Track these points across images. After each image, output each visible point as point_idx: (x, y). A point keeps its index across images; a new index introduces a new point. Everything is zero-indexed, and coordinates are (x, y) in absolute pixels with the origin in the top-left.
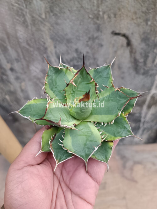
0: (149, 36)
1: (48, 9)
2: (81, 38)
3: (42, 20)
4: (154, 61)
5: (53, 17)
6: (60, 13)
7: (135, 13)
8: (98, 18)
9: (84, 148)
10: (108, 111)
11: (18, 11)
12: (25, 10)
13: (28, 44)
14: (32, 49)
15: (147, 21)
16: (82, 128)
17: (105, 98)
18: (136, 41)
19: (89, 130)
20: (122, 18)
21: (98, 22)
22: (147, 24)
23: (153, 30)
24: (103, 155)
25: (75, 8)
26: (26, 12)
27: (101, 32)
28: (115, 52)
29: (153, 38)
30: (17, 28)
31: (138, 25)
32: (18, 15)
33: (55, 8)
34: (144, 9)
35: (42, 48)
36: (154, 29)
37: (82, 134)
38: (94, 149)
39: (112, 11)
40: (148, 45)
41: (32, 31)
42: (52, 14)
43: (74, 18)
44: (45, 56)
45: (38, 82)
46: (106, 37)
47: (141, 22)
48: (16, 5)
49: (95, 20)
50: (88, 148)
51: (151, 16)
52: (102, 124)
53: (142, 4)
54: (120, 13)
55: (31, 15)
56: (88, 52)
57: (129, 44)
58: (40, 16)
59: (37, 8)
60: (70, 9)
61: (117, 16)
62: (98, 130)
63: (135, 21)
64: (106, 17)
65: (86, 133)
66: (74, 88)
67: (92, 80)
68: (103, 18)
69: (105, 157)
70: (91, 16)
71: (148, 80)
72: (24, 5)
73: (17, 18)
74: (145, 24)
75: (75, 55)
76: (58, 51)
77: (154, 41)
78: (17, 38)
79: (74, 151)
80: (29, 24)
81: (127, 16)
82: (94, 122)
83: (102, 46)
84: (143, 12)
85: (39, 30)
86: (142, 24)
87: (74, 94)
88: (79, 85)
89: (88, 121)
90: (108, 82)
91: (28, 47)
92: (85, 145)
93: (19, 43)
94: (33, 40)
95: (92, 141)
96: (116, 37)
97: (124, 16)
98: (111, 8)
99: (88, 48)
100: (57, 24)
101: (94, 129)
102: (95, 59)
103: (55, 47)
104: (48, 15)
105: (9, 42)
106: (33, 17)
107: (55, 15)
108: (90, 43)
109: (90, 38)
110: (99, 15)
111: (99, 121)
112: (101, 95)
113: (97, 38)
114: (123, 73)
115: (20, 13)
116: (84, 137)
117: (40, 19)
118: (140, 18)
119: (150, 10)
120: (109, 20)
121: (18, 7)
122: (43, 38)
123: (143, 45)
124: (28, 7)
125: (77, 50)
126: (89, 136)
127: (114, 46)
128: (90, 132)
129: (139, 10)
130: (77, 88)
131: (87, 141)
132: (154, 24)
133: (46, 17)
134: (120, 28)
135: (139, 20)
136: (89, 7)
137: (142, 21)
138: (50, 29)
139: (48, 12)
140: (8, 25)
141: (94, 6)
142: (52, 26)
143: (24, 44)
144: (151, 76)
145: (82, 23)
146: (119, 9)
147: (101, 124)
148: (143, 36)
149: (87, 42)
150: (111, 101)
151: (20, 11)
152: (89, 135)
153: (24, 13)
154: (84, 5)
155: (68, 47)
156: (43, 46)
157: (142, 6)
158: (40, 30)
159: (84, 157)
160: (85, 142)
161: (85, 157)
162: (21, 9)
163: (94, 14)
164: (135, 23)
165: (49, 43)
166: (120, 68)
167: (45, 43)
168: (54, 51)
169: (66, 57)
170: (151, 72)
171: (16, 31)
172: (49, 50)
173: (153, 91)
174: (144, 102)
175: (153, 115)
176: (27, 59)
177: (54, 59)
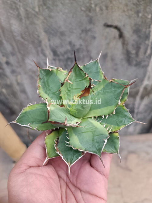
0: (140, 28)
1: (41, 3)
2: (75, 31)
3: (35, 14)
4: (145, 53)
5: (46, 10)
6: (53, 6)
7: (126, 5)
8: (90, 11)
10: (106, 103)
12: (19, 3)
13: (23, 38)
15: (138, 12)
16: (84, 125)
17: (100, 92)
18: (128, 33)
20: (114, 10)
21: (90, 14)
22: (138, 16)
24: (112, 147)
26: (20, 6)
27: (94, 24)
28: (108, 44)
29: (144, 30)
30: (11, 22)
31: (130, 17)
32: (11, 8)
33: (48, 2)
34: (135, 1)
36: (145, 21)
37: (87, 131)
38: (104, 142)
39: (104, 3)
40: (139, 37)
41: (26, 24)
42: (45, 7)
43: (66, 11)
45: (34, 75)
46: (99, 30)
47: (132, 14)
49: (87, 12)
50: (97, 143)
51: (142, 7)
52: (104, 117)
54: (111, 5)
55: (24, 8)
56: (81, 45)
57: (121, 36)
58: (33, 9)
60: (63, 2)
61: (108, 8)
62: (100, 123)
63: (127, 13)
64: (98, 9)
65: (91, 129)
67: (87, 75)
68: (95, 10)
69: (114, 148)
70: (83, 9)
71: (140, 71)
73: (11, 12)
74: (136, 15)
75: (69, 48)
76: (52, 44)
77: (145, 32)
78: (11, 32)
79: (85, 148)
80: (23, 18)
81: (118, 8)
82: (95, 117)
83: (94, 38)
84: (134, 4)
85: (32, 23)
86: (133, 16)
89: (88, 118)
90: (99, 76)
91: (22, 40)
92: (93, 140)
94: (27, 33)
95: (99, 135)
96: (108, 30)
97: (116, 8)
99: (81, 41)
100: (50, 17)
101: (97, 124)
102: (88, 51)
104: (41, 9)
105: (4, 36)
106: (26, 10)
107: (48, 8)
108: (83, 35)
109: (83, 31)
110: (91, 7)
111: (99, 115)
112: (96, 90)
113: (89, 30)
114: (116, 64)
115: (14, 7)
116: (90, 133)
117: (33, 12)
118: (131, 10)
119: (141, 2)
120: (101, 12)
122: (37, 31)
123: (135, 37)
125: (70, 43)
127: (106, 37)
128: (94, 127)
131: (94, 136)
132: (145, 16)
133: (39, 10)
134: (112, 20)
135: (130, 12)
137: (133, 13)
138: (44, 22)
139: (41, 5)
140: (3, 19)
142: (45, 19)
143: (19, 38)
144: (143, 67)
145: (75, 16)
146: (111, 2)
147: (102, 117)
148: (134, 28)
149: (80, 34)
150: (106, 93)
151: (14, 5)
152: (94, 130)
153: (18, 7)
155: (61, 40)
156: (38, 39)
158: (34, 23)
160: (92, 138)
161: (97, 151)
162: (15, 3)
163: (87, 6)
164: (126, 15)
165: (43, 36)
166: (113, 60)
167: (39, 36)
168: (48, 44)
169: (61, 50)
170: (143, 64)
171: (11, 25)
172: (43, 43)
173: (146, 82)
174: (137, 93)
175: (146, 105)
176: (22, 52)
177: (48, 52)
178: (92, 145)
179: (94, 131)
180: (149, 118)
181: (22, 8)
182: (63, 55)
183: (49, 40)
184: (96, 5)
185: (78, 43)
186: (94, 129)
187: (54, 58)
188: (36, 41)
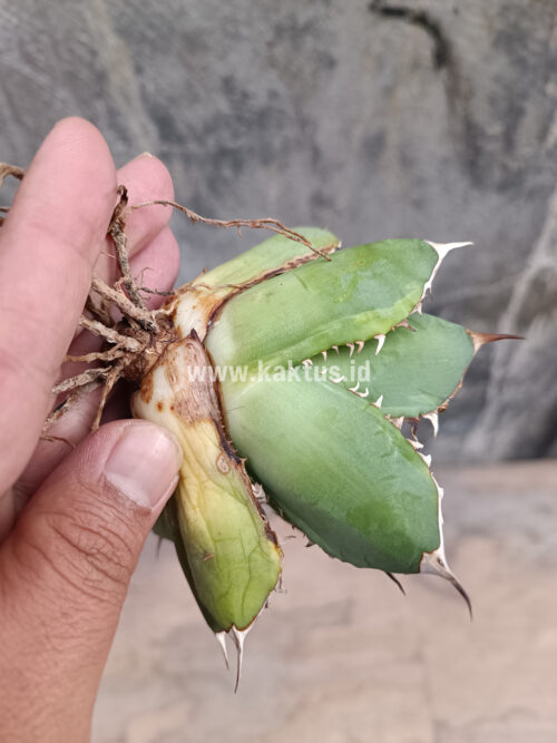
0: (525, 24)
2: (245, 31)
4: (543, 134)
18: (471, 43)
27: (328, 2)
28: (388, 92)
29: (541, 34)
40: (521, 63)
56: (273, 95)
57: (443, 56)
71: (520, 214)
75: (223, 105)
77: (545, 44)
83: (330, 63)
94: (45, 39)
96: (388, 27)
102: (304, 122)
108: (280, 51)
109: (279, 31)
114: (420, 182)
122: (86, 30)
123: (501, 64)
125: (228, 85)
127: (380, 63)
143: (11, 59)
148: (499, 25)
149: (271, 45)
155: (190, 68)
156: (90, 66)
165: (112, 50)
166: (406, 161)
167: (94, 53)
168: (133, 89)
169: (190, 116)
170: (532, 181)
172: (115, 80)
173: (541, 259)
174: (502, 303)
175: (538, 353)
176: (29, 120)
177: (137, 122)
180: (545, 402)
182: (200, 140)
183: (139, 70)
185: (261, 86)
187: (165, 148)
188: (85, 74)
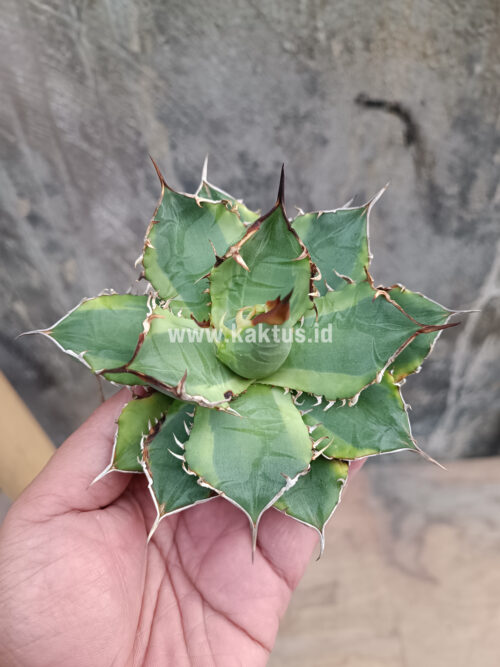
0: (477, 112)
1: (150, 24)
2: (258, 118)
3: (130, 59)
5: (166, 48)
6: (188, 36)
7: (433, 36)
8: (311, 53)
9: (253, 476)
11: (51, 29)
12: (77, 25)
13: (87, 138)
14: (98, 153)
15: (469, 61)
17: (338, 317)
18: (434, 126)
19: (272, 415)
20: (389, 52)
21: (312, 64)
22: (471, 72)
23: (489, 90)
24: (310, 504)
25: (237, 21)
26: (79, 34)
27: (323, 97)
28: (369, 162)
29: (489, 119)
30: (49, 84)
31: (443, 76)
32: (51, 41)
33: (172, 19)
34: (462, 23)
35: (131, 150)
36: (494, 89)
37: (252, 428)
38: (285, 484)
39: (358, 29)
40: (474, 140)
41: (97, 93)
42: (161, 39)
43: (233, 52)
44: (140, 174)
45: (117, 259)
46: (338, 115)
47: (452, 67)
48: (45, 7)
49: (302, 57)
50: (266, 477)
51: (484, 45)
53: (457, 8)
54: (383, 35)
55: (93, 41)
57: (412, 136)
58: (123, 44)
59: (113, 17)
60: (220, 22)
61: (372, 46)
62: (304, 418)
63: (433, 64)
64: (337, 47)
65: (264, 426)
66: (238, 273)
67: (304, 254)
68: (328, 51)
69: (315, 509)
70: (288, 45)
71: (473, 254)
72: (73, 10)
73: (51, 51)
74: (463, 70)
75: (238, 172)
76: (182, 160)
77: (493, 126)
78: (50, 117)
80: (88, 72)
81: (406, 44)
82: (294, 392)
83: (324, 142)
84: (457, 33)
85: (119, 90)
86: (455, 71)
87: (236, 293)
88: (256, 264)
89: (272, 387)
91: (85, 146)
92: (256, 464)
93: (57, 133)
94: (101, 124)
95: (280, 455)
96: (369, 115)
97: (398, 44)
98: (355, 19)
99: (278, 150)
100: (179, 70)
101: (291, 416)
102: (302, 185)
103: (173, 147)
104: (149, 43)
105: (26, 131)
106: (101, 48)
107: (172, 41)
108: (284, 133)
109: (285, 118)
110: (316, 41)
111: (310, 390)
112: (327, 305)
113: (307, 116)
114: (393, 230)
115: (59, 37)
116: (257, 438)
117: (123, 54)
118: (448, 51)
119: (481, 26)
120: (346, 57)
121: (52, 17)
122: (132, 117)
123: (458, 141)
124: (84, 16)
125: (243, 157)
126: (272, 438)
127: (362, 142)
128: (278, 424)
129: (445, 24)
130: (251, 274)
131: (263, 453)
132: (493, 72)
133: (143, 47)
134: (384, 83)
135: (444, 59)
136: (283, 16)
137: (453, 61)
138: (156, 88)
139: (149, 31)
140: (21, 74)
141: (298, 12)
142: (162, 77)
143: (73, 138)
144: (482, 239)
145: (260, 69)
146: (382, 24)
147: (316, 401)
148: (456, 112)
149: (277, 129)
151: (59, 29)
152: (272, 432)
153: (73, 35)
154: (265, 11)
155: (213, 145)
156: (136, 144)
157: (454, 12)
158: (126, 91)
159: (249, 506)
160: (257, 456)
161: (252, 505)
162: (63, 24)
163: (300, 38)
164: (432, 69)
166: (382, 214)
168: (168, 160)
170: (483, 229)
171: (47, 94)
173: (490, 291)
175: (490, 365)
178: (247, 478)
179: (273, 435)
181: (85, 41)
184: (331, 35)
186: (275, 430)
